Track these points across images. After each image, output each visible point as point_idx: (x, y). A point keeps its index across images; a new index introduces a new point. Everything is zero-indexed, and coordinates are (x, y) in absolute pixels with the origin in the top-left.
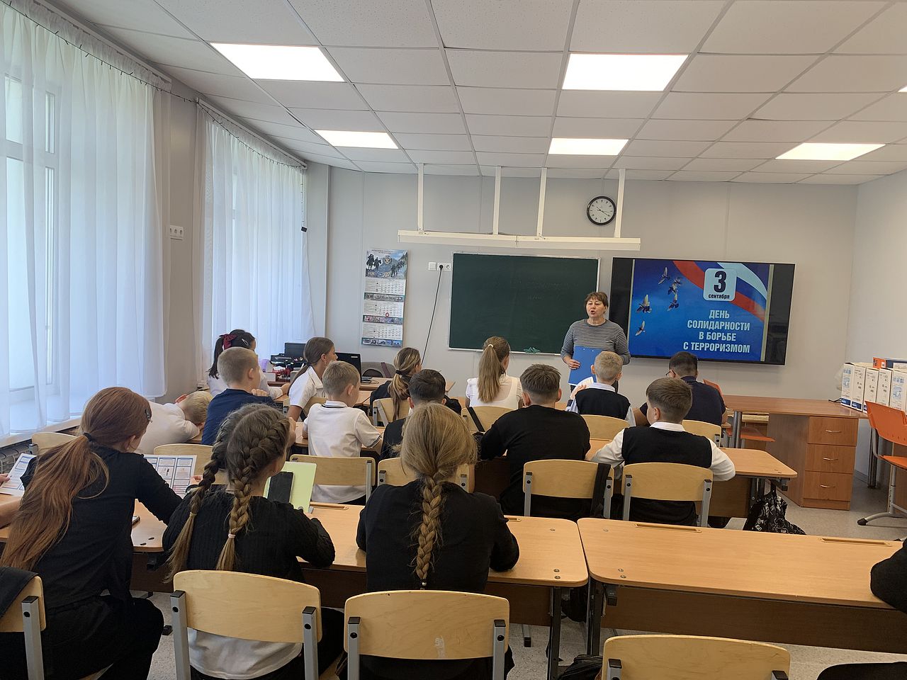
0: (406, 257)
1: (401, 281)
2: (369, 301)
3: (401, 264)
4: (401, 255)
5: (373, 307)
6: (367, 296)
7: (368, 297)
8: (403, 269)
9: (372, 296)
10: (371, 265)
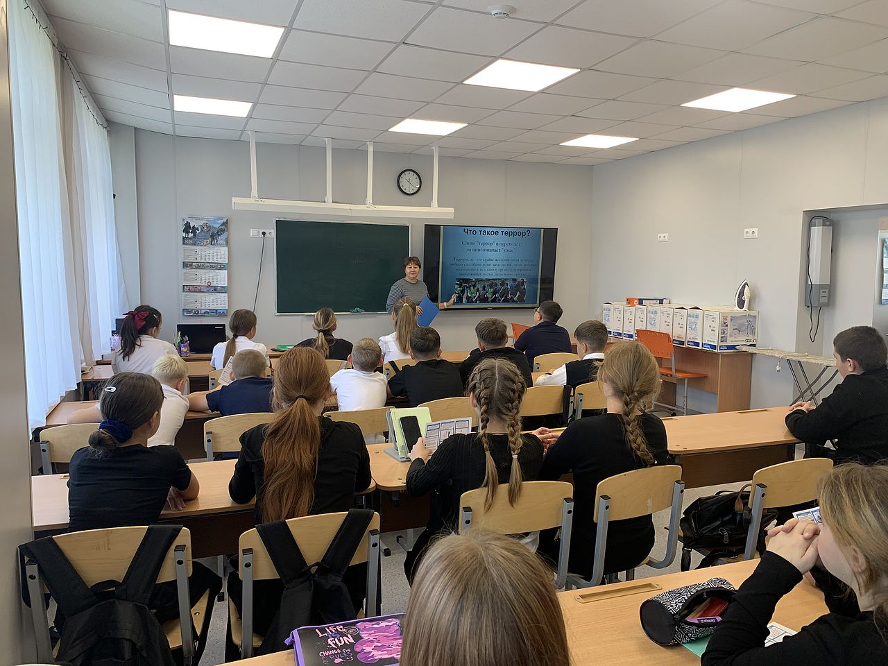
0: (226, 224)
1: (222, 248)
2: (188, 270)
3: (220, 232)
4: (221, 222)
5: (194, 276)
6: (185, 265)
7: (187, 266)
8: (223, 237)
9: (191, 265)
10: (188, 232)
